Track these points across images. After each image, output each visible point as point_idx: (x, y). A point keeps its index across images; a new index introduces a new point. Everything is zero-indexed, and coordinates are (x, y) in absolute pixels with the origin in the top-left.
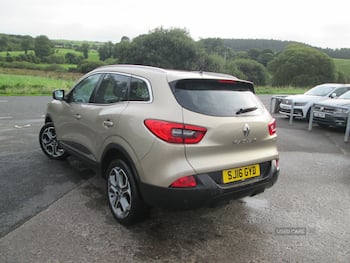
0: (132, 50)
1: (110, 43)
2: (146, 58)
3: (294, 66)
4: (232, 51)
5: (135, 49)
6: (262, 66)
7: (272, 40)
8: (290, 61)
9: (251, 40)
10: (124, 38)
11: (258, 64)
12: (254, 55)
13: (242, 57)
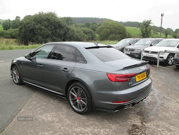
0: (27, 24)
1: (9, 20)
2: (36, 29)
3: (108, 30)
4: (77, 24)
5: (29, 23)
6: (92, 31)
7: (95, 18)
8: (107, 28)
9: (85, 18)
10: (17, 17)
11: (91, 30)
12: (88, 25)
13: (82, 27)
